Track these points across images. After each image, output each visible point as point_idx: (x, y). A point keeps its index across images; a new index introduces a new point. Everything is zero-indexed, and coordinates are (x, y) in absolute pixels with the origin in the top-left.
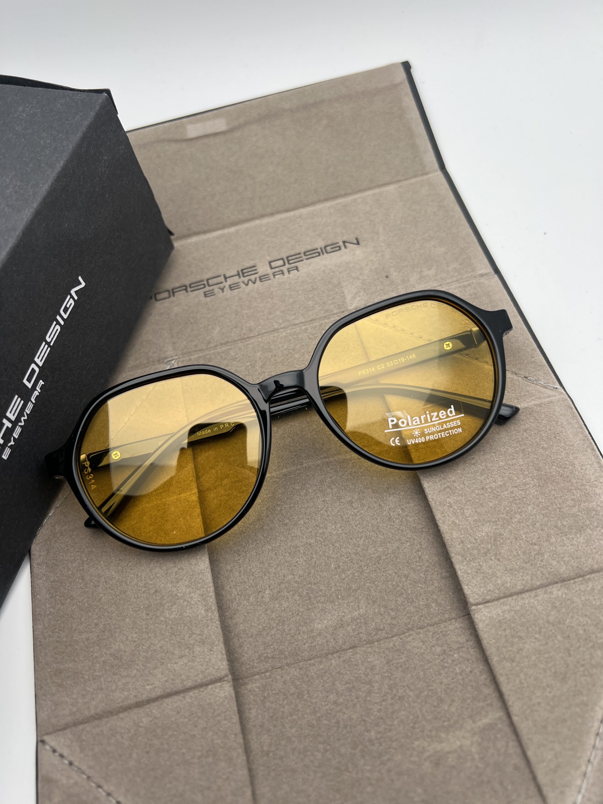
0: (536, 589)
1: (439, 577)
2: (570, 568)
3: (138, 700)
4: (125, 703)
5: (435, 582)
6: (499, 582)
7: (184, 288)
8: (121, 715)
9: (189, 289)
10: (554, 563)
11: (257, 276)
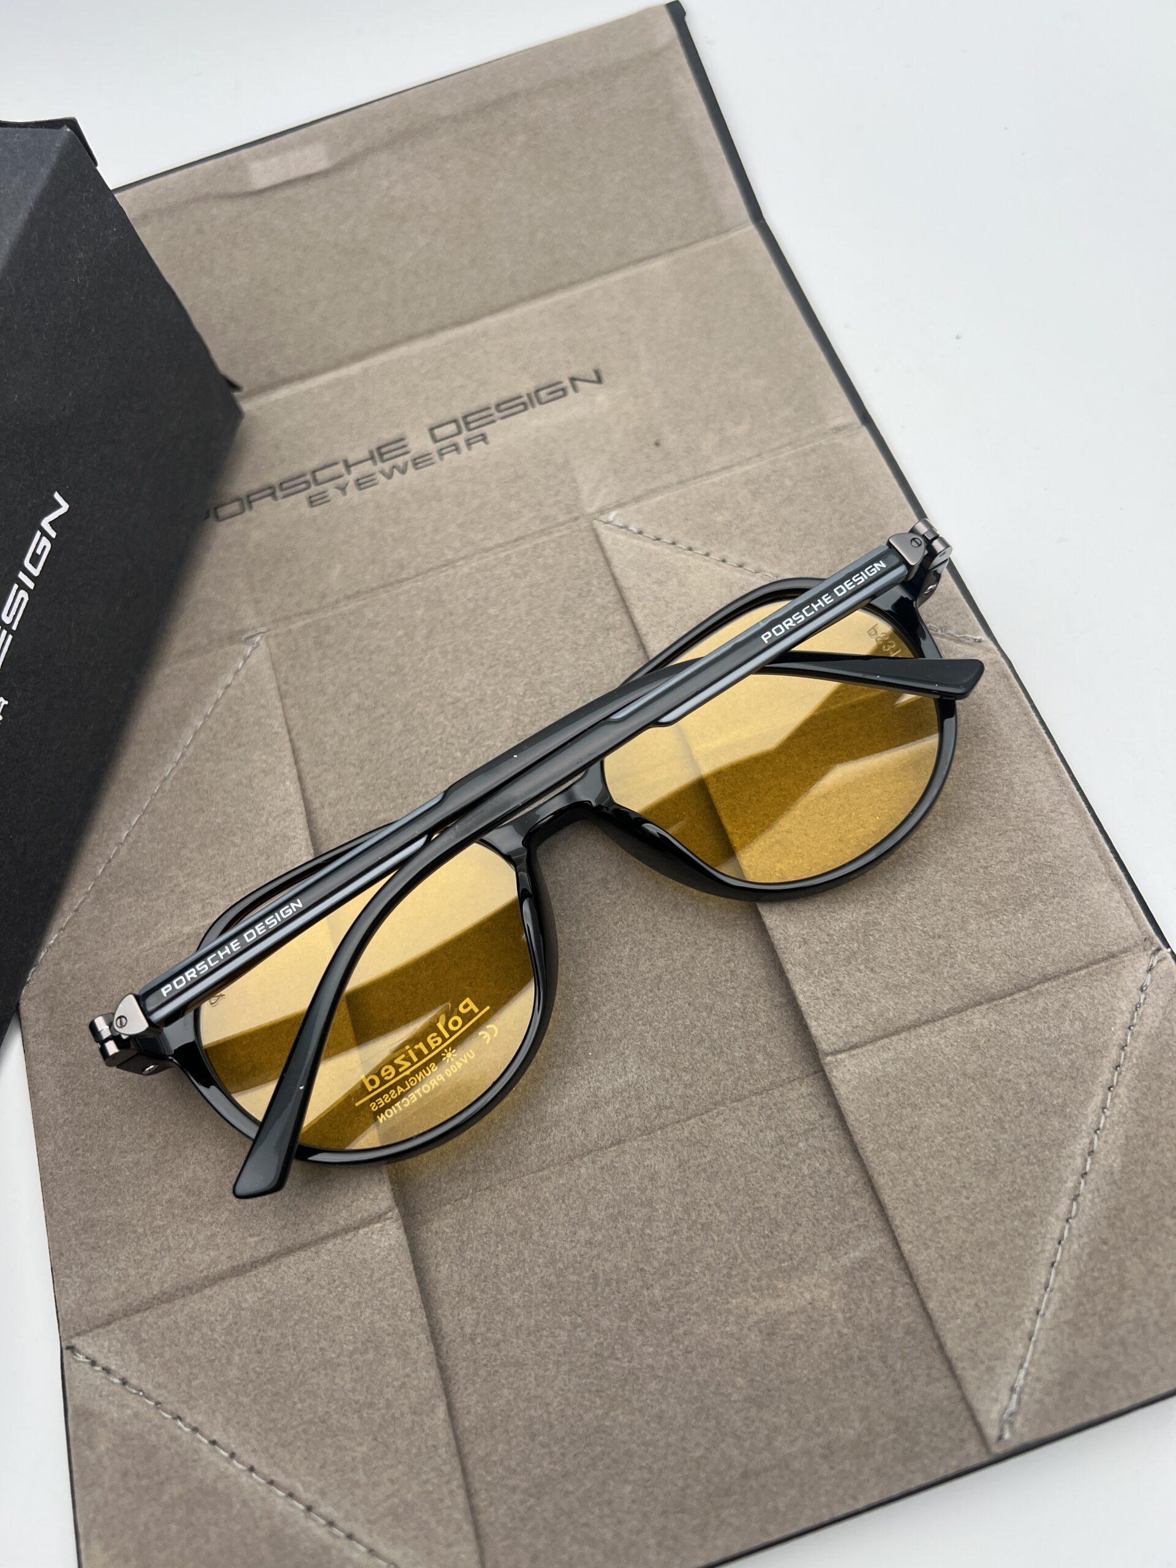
0: (942, 1018)
1: (768, 1005)
2: (1003, 975)
3: (235, 1264)
4: (212, 1271)
5: (762, 1014)
6: (874, 1010)
7: (269, 491)
8: (207, 1292)
9: (279, 494)
10: (974, 968)
11: (407, 457)
